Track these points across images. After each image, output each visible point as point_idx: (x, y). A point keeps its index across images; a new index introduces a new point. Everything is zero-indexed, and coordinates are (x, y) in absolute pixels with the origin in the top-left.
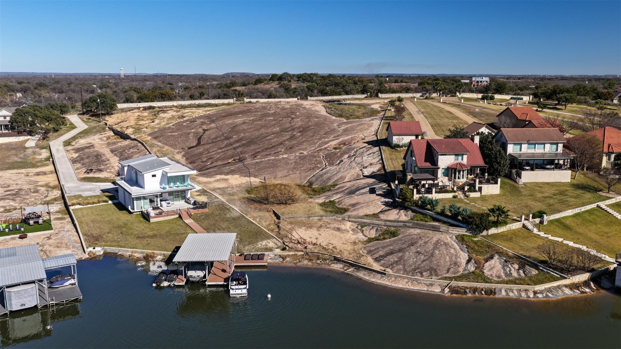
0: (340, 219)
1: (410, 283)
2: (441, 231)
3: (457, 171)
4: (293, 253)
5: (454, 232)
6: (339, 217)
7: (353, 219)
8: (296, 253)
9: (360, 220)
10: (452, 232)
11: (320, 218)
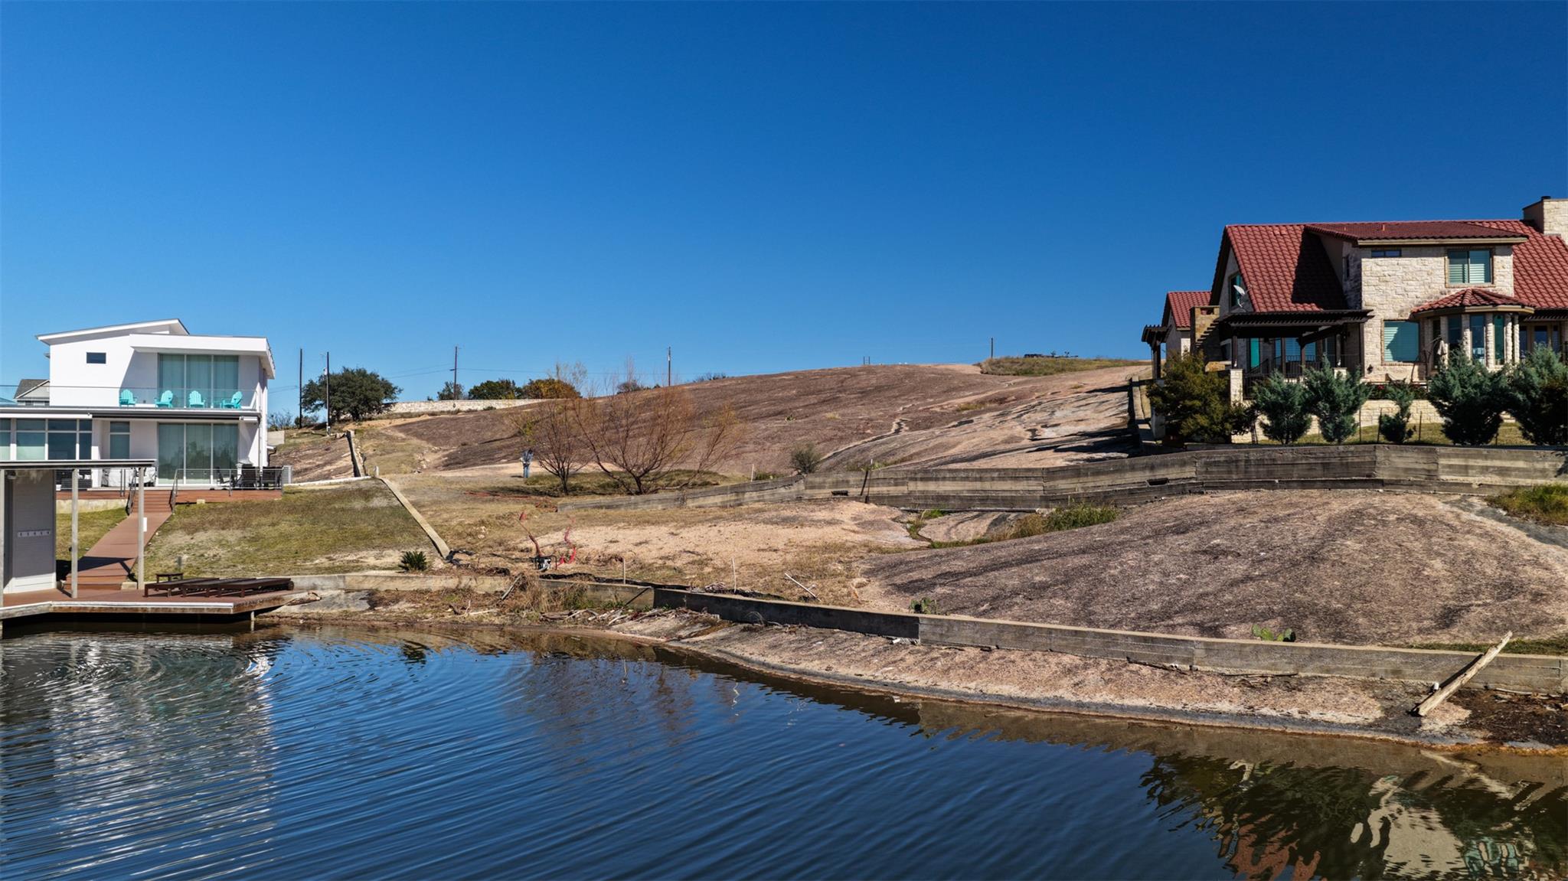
0: (827, 492)
1: (1092, 676)
2: (1382, 483)
3: (1465, 321)
4: (451, 583)
5: (1475, 480)
6: (821, 486)
7: (884, 489)
8: (466, 581)
9: (921, 486)
10: (1460, 479)
11: (730, 497)
